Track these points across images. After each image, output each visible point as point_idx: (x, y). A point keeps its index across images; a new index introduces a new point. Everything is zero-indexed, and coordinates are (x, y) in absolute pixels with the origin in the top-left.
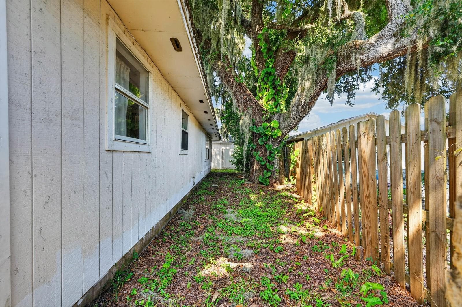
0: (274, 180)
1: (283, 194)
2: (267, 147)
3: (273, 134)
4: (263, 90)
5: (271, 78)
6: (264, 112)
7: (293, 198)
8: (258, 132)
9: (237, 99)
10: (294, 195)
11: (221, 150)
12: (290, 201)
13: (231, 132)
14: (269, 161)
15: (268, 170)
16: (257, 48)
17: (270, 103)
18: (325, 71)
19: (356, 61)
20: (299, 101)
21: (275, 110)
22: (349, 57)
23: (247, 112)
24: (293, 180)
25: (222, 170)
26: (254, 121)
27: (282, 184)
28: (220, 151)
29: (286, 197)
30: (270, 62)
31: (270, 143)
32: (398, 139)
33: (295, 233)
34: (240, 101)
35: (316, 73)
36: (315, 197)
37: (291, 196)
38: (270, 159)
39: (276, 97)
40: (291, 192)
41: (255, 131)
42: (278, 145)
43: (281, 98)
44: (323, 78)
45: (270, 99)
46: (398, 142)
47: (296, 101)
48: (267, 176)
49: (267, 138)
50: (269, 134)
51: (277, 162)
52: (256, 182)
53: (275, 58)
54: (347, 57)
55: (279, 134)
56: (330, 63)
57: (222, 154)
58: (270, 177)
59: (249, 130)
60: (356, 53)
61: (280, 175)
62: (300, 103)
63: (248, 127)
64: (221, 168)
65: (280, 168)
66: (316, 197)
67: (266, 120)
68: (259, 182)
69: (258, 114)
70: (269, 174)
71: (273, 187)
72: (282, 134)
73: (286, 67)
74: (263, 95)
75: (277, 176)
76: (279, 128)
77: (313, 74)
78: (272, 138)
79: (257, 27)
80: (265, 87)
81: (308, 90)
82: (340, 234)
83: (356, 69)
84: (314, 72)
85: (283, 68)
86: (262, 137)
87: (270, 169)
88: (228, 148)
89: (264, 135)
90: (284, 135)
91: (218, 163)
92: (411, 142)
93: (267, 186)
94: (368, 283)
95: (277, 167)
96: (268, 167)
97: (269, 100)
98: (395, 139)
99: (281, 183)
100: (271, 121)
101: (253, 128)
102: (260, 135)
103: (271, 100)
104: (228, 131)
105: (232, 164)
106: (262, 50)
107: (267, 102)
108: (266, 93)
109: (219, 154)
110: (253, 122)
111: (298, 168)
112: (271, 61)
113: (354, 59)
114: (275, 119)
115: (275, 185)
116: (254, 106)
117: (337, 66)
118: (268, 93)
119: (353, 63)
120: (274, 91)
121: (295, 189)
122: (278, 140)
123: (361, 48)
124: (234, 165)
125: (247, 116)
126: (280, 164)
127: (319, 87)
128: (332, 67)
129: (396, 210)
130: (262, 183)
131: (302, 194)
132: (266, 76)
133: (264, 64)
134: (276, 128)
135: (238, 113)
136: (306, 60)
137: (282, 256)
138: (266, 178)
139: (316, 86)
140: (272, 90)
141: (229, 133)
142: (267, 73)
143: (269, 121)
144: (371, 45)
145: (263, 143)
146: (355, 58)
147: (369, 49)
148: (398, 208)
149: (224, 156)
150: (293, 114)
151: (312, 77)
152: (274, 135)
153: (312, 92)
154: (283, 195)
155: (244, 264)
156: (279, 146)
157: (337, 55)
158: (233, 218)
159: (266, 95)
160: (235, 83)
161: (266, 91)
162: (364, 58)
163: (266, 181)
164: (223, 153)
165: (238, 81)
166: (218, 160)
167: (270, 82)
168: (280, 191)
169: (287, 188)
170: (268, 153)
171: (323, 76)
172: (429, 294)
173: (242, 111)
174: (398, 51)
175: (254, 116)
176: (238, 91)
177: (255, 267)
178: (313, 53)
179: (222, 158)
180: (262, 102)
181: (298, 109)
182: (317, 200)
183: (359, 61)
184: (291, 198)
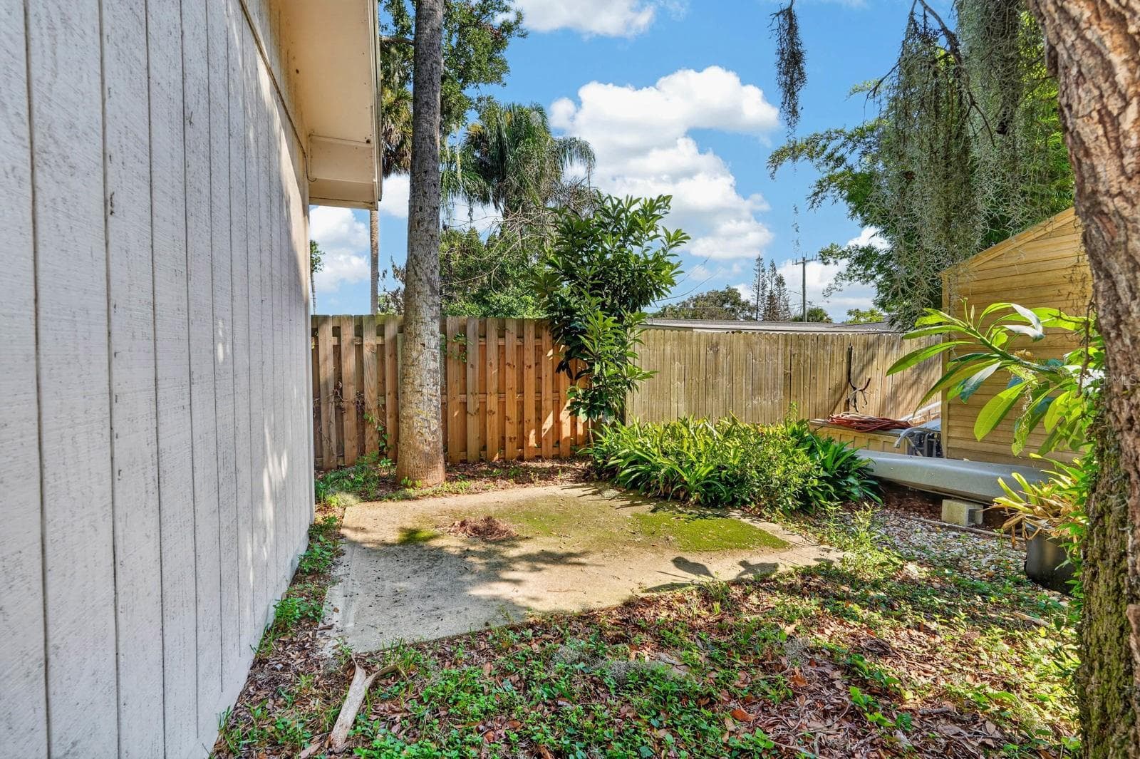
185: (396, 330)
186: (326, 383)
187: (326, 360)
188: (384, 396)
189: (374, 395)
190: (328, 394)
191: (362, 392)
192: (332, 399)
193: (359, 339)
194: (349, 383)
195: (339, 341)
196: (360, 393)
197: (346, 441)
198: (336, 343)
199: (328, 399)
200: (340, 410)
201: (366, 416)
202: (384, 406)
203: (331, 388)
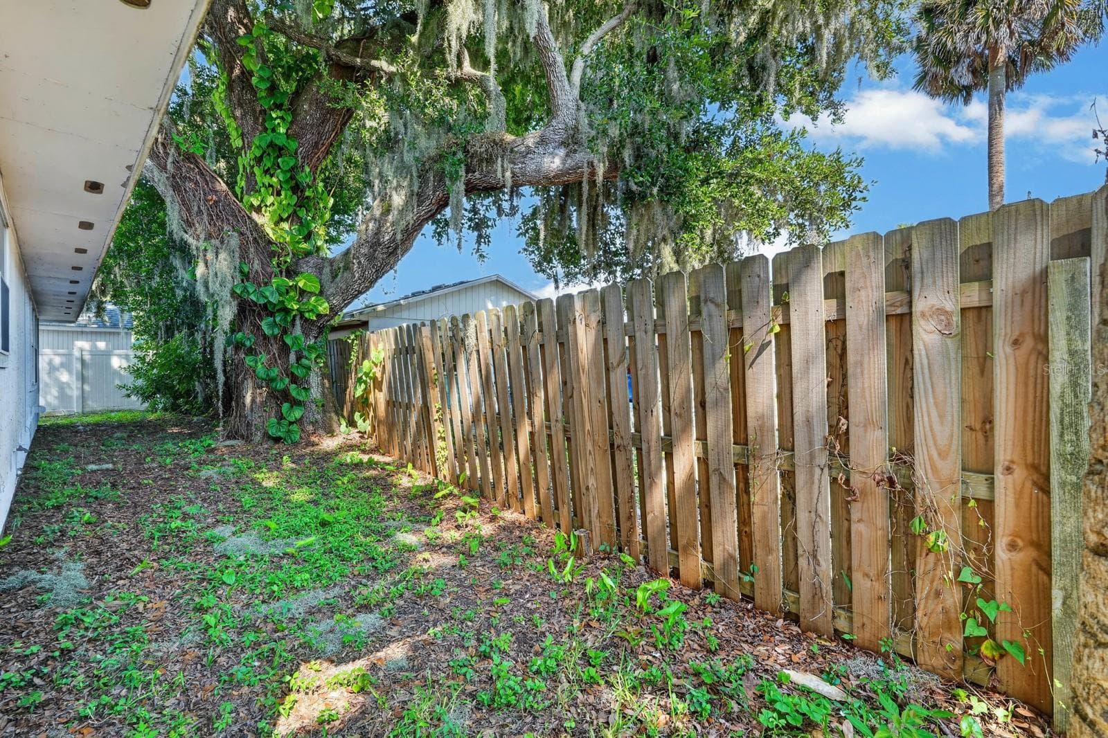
0: (310, 428)
1: (348, 457)
2: (288, 340)
3: (304, 308)
4: (263, 190)
5: (286, 162)
6: (274, 248)
7: (377, 463)
8: (262, 301)
9: (183, 200)
10: (376, 457)
11: (76, 353)
12: (372, 473)
13: (114, 296)
14: (294, 379)
15: (295, 403)
16: (231, 69)
17: (285, 226)
18: (440, 177)
19: (504, 172)
20: (376, 234)
21: (304, 246)
22: (490, 160)
23: (222, 242)
24: (364, 421)
25: (84, 414)
26: (246, 270)
27: (333, 436)
28: (69, 355)
29: (356, 465)
30: (278, 121)
31: (298, 331)
32: (650, 327)
33: (438, 541)
34: (196, 208)
35: (419, 177)
36: (443, 453)
37: (370, 460)
38: (299, 372)
39: (302, 213)
40: (364, 452)
41: (253, 297)
42: (316, 338)
43: (313, 218)
44: (434, 192)
45: (285, 216)
46: (650, 333)
47: (370, 232)
48: (293, 419)
49: (289, 319)
50: (296, 307)
51: (314, 380)
52: (258, 437)
53: (294, 113)
54: (487, 159)
55: (324, 308)
56: (453, 164)
57: (79, 366)
58: (299, 421)
59: (233, 293)
60: (502, 157)
61: (324, 412)
62: (379, 240)
63: (229, 286)
64: (76, 408)
65: (323, 394)
66: (446, 453)
67: (281, 272)
68: (267, 436)
69: (257, 251)
70: (297, 413)
71: (313, 446)
72: (331, 309)
73: (323, 144)
74: (262, 201)
75: (318, 417)
76: (321, 293)
77: (411, 179)
78: (302, 316)
79: (231, 13)
80: (267, 180)
81: (401, 212)
82: (522, 518)
83: (504, 186)
84: (415, 174)
85: (317, 143)
86: (272, 314)
87: (301, 399)
88: (102, 345)
89: (278, 311)
90: (334, 311)
91: (63, 396)
92: (674, 333)
93: (295, 444)
94: (643, 585)
95: (315, 393)
96: (294, 393)
97: (281, 220)
98: (643, 327)
99: (331, 432)
100: (297, 274)
101: (245, 289)
102: (267, 310)
103: (287, 220)
104: (103, 293)
105: (129, 396)
106: (254, 80)
107: (277, 224)
108: (270, 200)
109: (66, 366)
110: (241, 272)
111: (381, 390)
112: (282, 118)
113: (500, 169)
114: (307, 268)
115: (314, 439)
116: (244, 229)
117: (467, 172)
118: (279, 199)
119: (499, 175)
120: (295, 198)
121: (371, 442)
122: (319, 326)
123: (512, 151)
124: (133, 398)
125: (222, 256)
126: (323, 385)
127: (424, 209)
128: (457, 172)
129: (649, 448)
130: (277, 440)
131: (397, 452)
132: (269, 154)
133: (258, 119)
134: (312, 294)
135: (191, 240)
136: (389, 142)
137: (448, 600)
138: (291, 423)
139: (418, 206)
140: (290, 193)
141: (108, 298)
142: (272, 145)
143: (291, 273)
144: (529, 151)
145: (276, 331)
146: (502, 166)
147: (525, 157)
148: (653, 444)
149: (89, 373)
150: (359, 263)
151: (410, 186)
152: (309, 311)
153: (410, 217)
154: (349, 461)
155: (381, 654)
156: (319, 339)
157: (466, 151)
158: (252, 549)
159: (273, 204)
160: (172, 151)
161: (272, 194)
162: (517, 170)
163: (289, 431)
164: (83, 362)
165: (183, 148)
166: (62, 387)
167: (284, 172)
168: (335, 453)
169: (349, 442)
170: (292, 357)
171: (435, 187)
172: (710, 570)
173: (202, 236)
174: (570, 174)
175: (244, 256)
176: (185, 178)
177: (415, 648)
178: (409, 130)
179: (83, 379)
180: (264, 220)
181: (375, 251)
182: (447, 459)
183: (508, 174)
184: (371, 465)
185: (1047, 251)
186: (808, 422)
187: (807, 362)
188: (989, 471)
189: (950, 466)
190: (811, 443)
191: (910, 450)
192: (823, 459)
193: (900, 297)
194: (868, 424)
195: (842, 307)
196: (903, 454)
197: (857, 576)
198: (834, 317)
199: (812, 456)
200: (844, 495)
201: (917, 526)
202: (987, 506)
203: (821, 430)
